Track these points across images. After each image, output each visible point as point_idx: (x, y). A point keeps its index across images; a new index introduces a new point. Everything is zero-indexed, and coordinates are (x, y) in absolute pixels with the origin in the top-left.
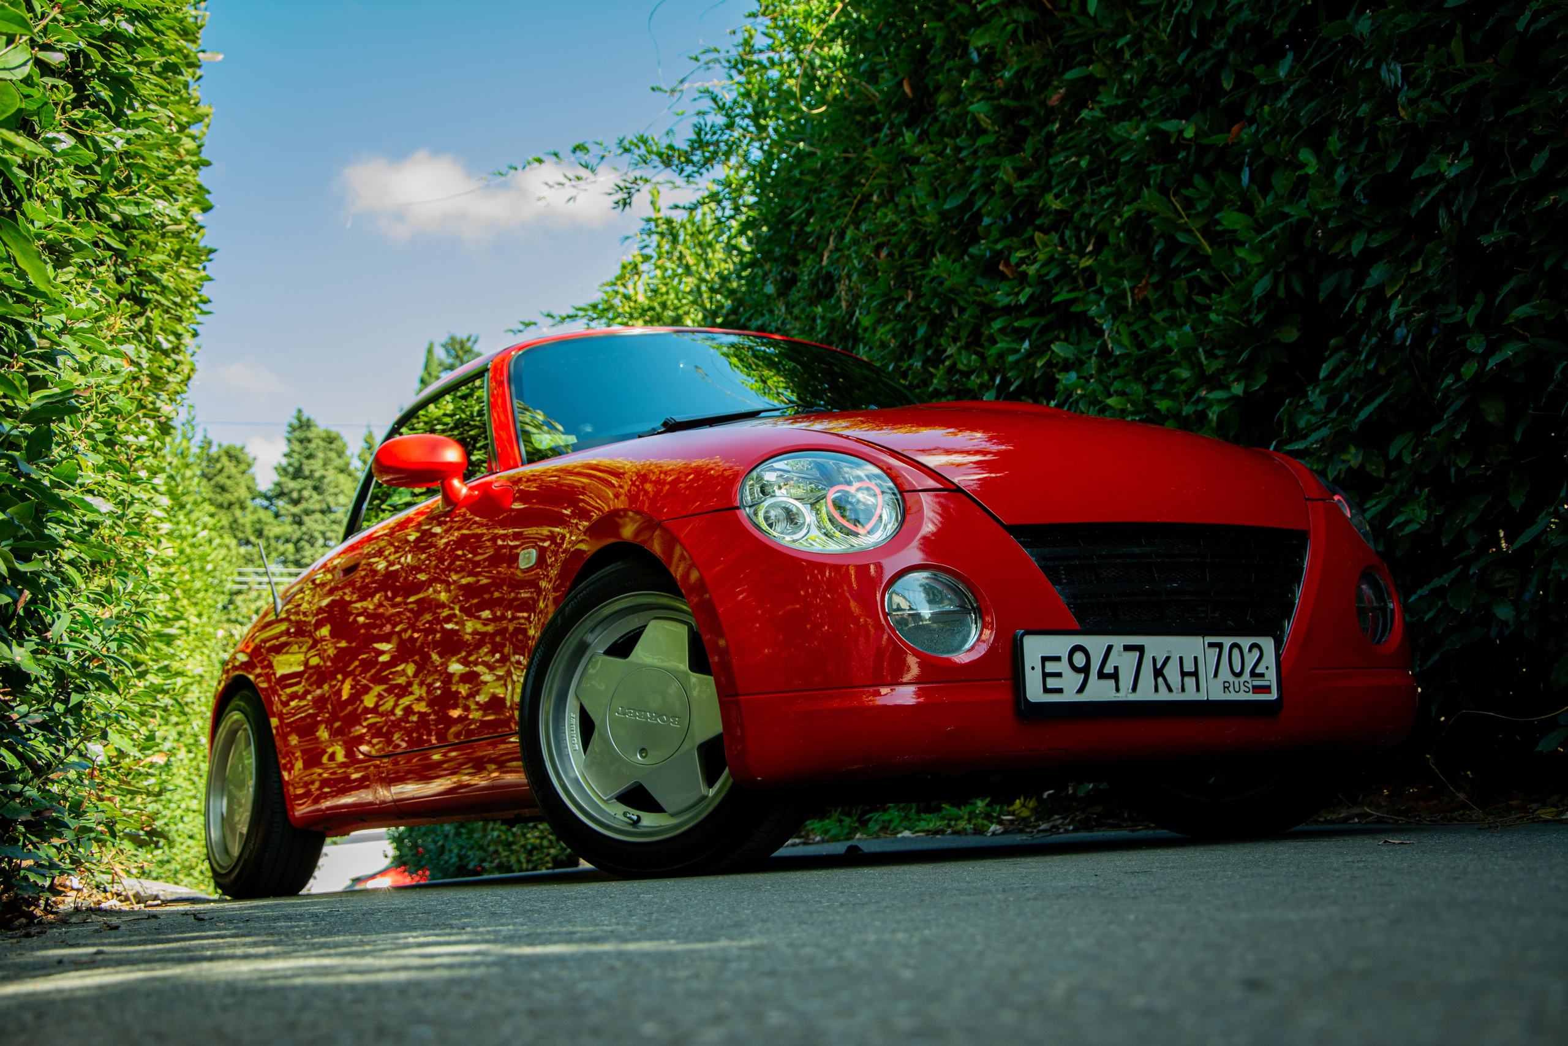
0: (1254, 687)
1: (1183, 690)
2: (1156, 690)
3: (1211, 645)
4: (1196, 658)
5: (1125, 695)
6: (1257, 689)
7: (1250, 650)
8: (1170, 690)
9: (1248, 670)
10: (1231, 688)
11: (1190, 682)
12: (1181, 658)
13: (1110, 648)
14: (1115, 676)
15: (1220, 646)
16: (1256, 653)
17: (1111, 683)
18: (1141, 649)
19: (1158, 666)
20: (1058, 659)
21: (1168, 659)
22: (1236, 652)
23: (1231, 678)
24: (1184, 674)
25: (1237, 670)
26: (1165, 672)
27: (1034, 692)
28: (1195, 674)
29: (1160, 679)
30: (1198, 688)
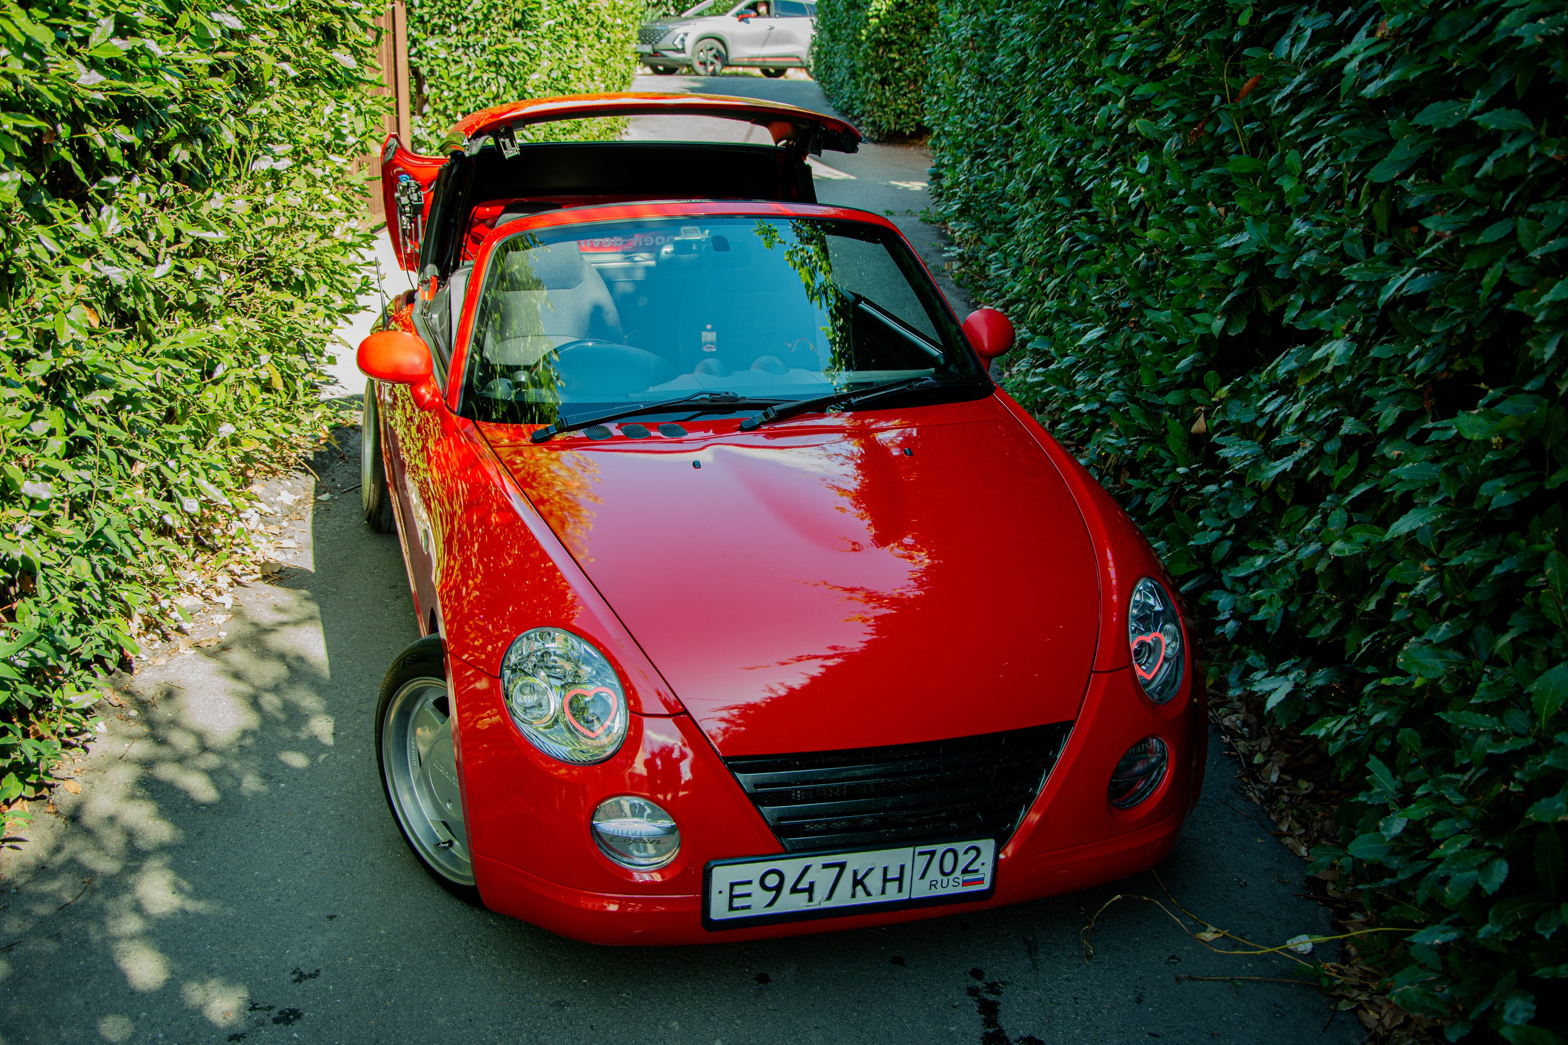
0: (964, 882)
1: (883, 892)
2: (853, 896)
3: (921, 853)
4: (902, 867)
5: (820, 901)
6: (966, 883)
7: (966, 852)
8: (868, 894)
9: (961, 866)
10: (939, 886)
11: (892, 887)
12: (885, 869)
13: (807, 868)
14: (810, 889)
15: (932, 853)
16: (973, 853)
17: (806, 895)
18: (842, 866)
19: (859, 877)
20: (750, 882)
21: (871, 870)
22: (950, 857)
23: (939, 877)
24: (886, 880)
25: (948, 868)
26: (865, 881)
27: (719, 910)
28: (900, 879)
29: (859, 888)
30: (900, 890)
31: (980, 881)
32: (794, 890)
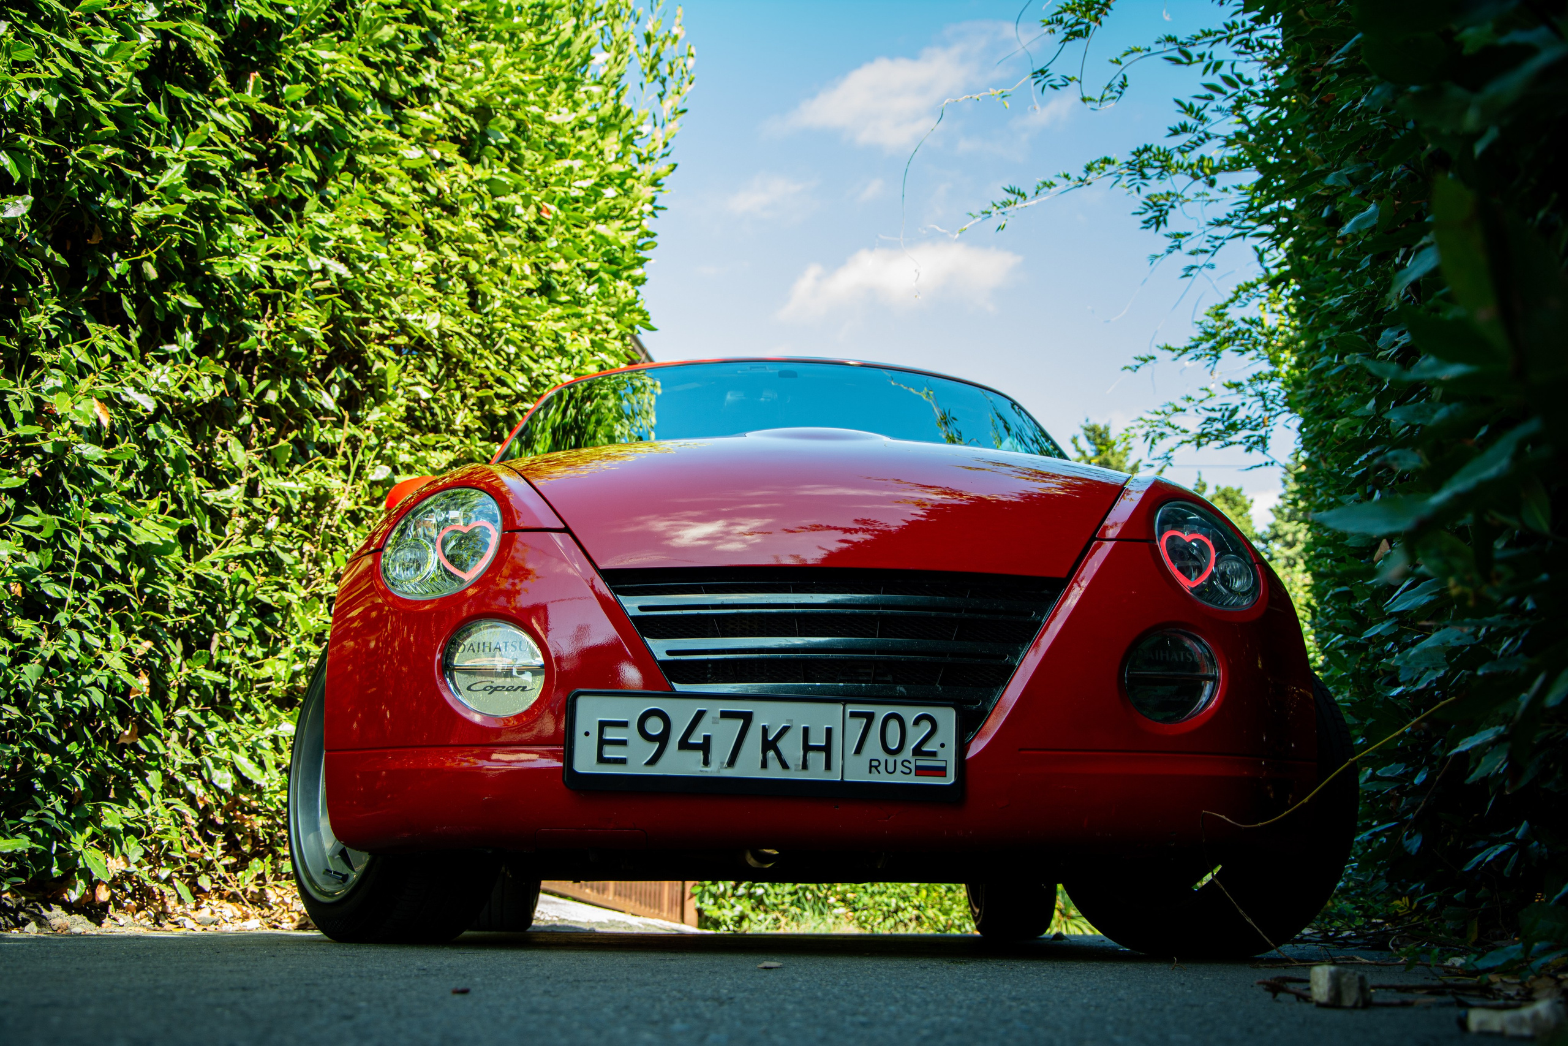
0: (917, 768)
1: (805, 766)
2: (764, 765)
3: (853, 715)
4: (829, 731)
5: (717, 769)
6: (921, 771)
7: (917, 722)
8: (785, 766)
9: (911, 745)
10: (882, 768)
11: (817, 759)
12: (806, 731)
13: (700, 714)
14: (705, 747)
15: (870, 717)
16: (926, 727)
17: (700, 755)
18: (747, 717)
19: (771, 738)
20: (624, 724)
21: (785, 730)
22: (894, 725)
23: (882, 756)
24: (807, 748)
25: (893, 746)
26: (781, 745)
27: (585, 762)
28: (827, 749)
29: (771, 754)
30: (828, 766)
32: (684, 745)
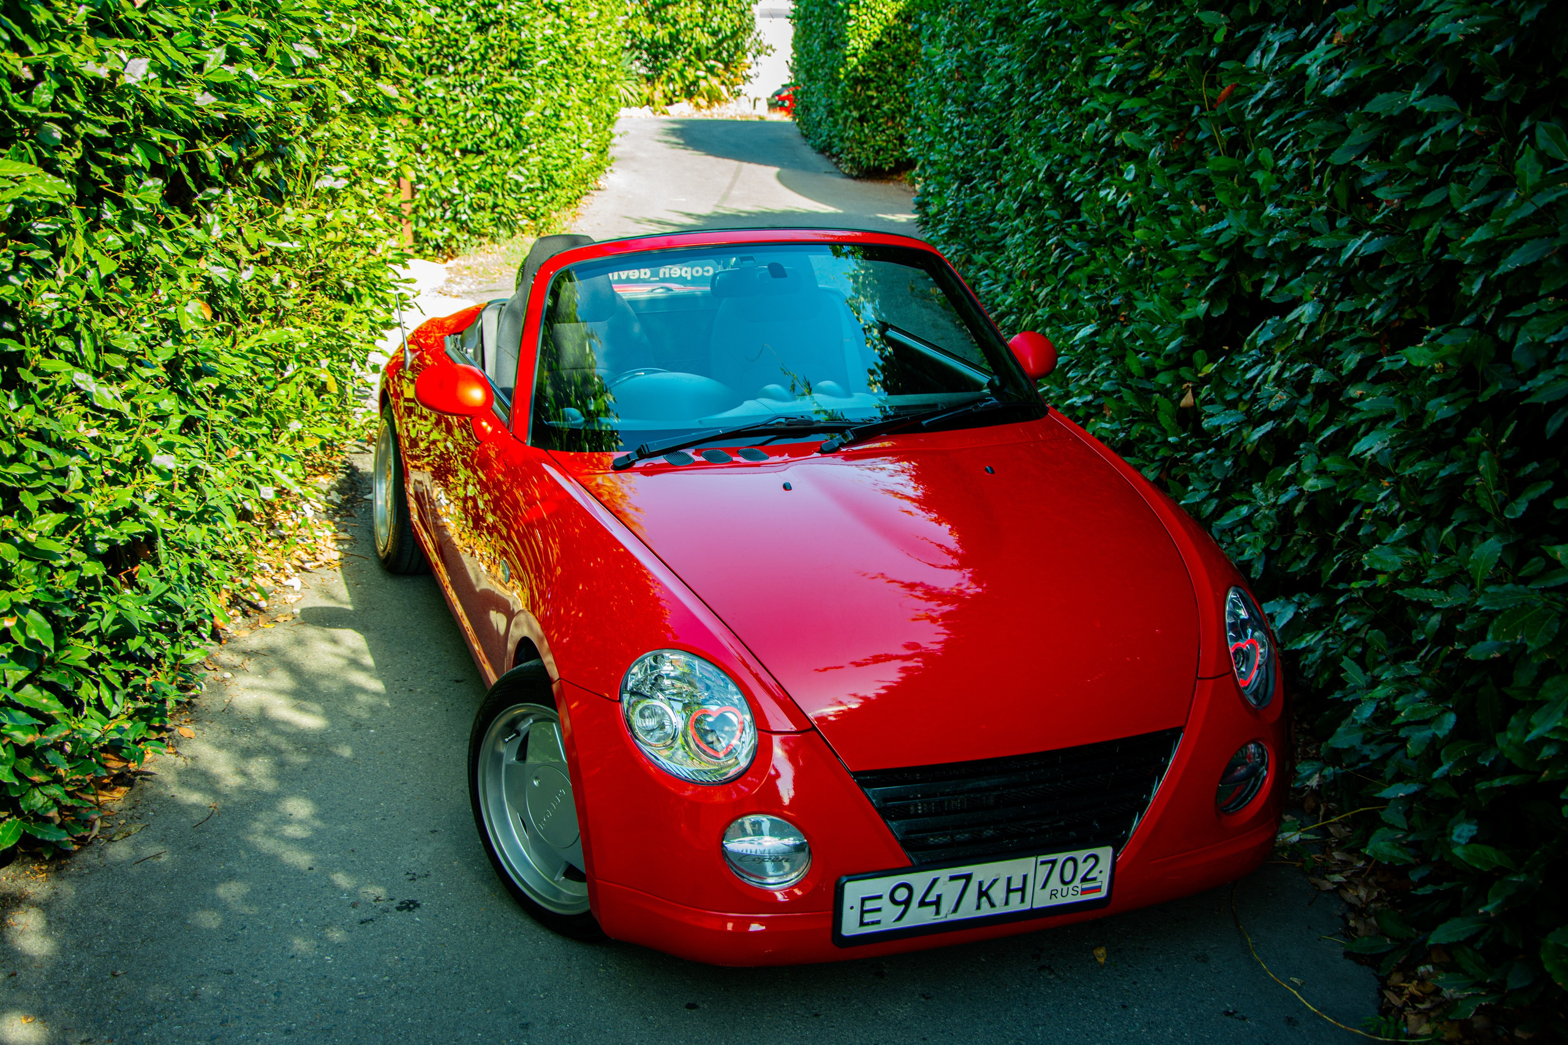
1: (1007, 903)
2: (978, 907)
3: (1043, 863)
4: (1025, 877)
5: (946, 914)
6: (1084, 891)
7: (1085, 861)
8: (992, 905)
9: (1080, 876)
10: (1059, 895)
11: (1015, 897)
12: (1009, 879)
13: (935, 881)
14: (937, 903)
15: (1053, 862)
16: (1091, 861)
17: (933, 908)
18: (968, 877)
19: (984, 888)
20: (880, 897)
21: (995, 881)
22: (1070, 865)
23: (1059, 886)
24: (1009, 891)
25: (1067, 878)
26: (991, 892)
27: (850, 926)
28: (1023, 890)
29: (984, 899)
30: (1023, 900)
31: (1098, 889)
32: (923, 903)
